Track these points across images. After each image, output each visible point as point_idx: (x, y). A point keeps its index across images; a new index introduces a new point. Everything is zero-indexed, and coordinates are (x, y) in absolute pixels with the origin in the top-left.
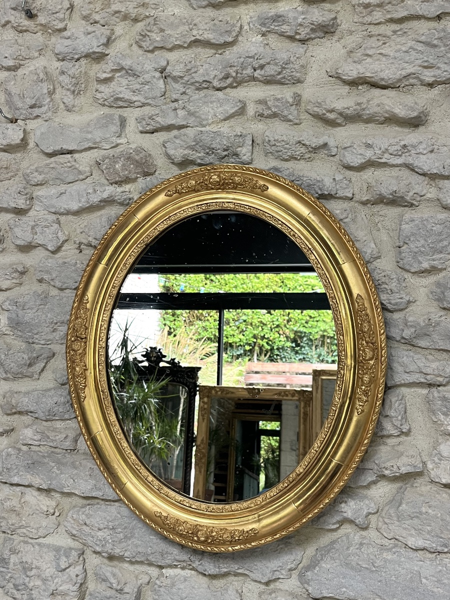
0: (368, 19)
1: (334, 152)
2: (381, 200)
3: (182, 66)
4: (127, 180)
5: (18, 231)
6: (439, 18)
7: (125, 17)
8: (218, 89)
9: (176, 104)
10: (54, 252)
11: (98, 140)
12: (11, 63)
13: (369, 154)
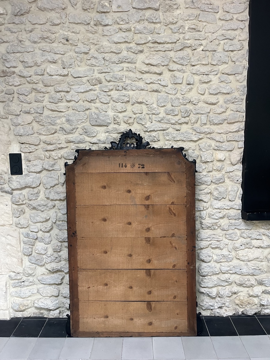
0: (150, 50)
1: (144, 80)
2: (153, 91)
3: (109, 57)
4: (96, 85)
5: (68, 97)
6: (165, 51)
7: (93, 44)
8: (117, 64)
9: (107, 67)
10: (77, 102)
11: (88, 75)
12: (63, 53)
13: (151, 81)
